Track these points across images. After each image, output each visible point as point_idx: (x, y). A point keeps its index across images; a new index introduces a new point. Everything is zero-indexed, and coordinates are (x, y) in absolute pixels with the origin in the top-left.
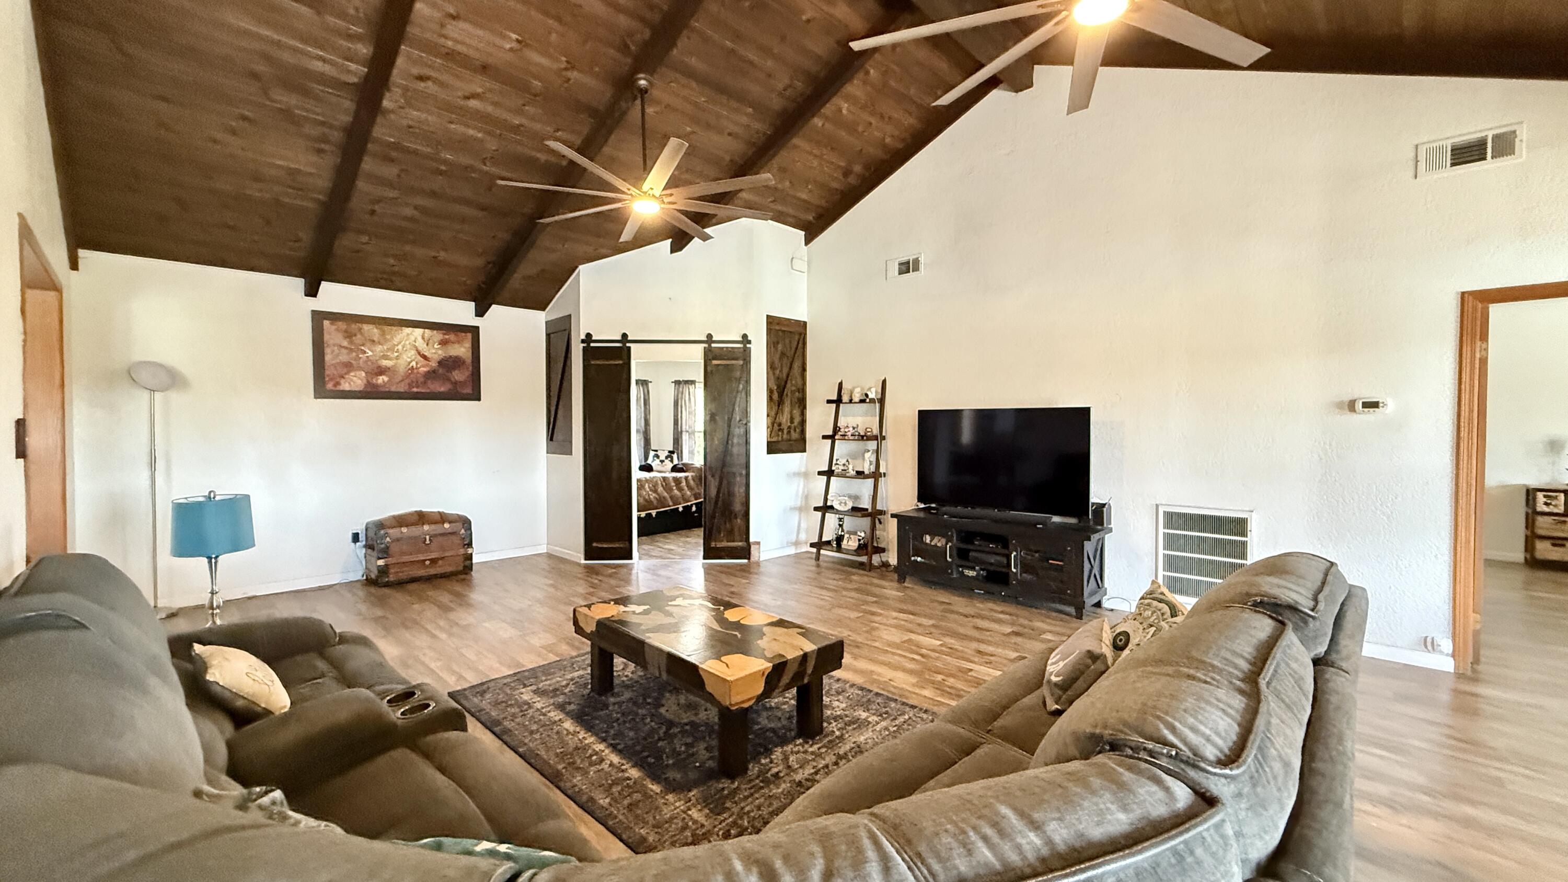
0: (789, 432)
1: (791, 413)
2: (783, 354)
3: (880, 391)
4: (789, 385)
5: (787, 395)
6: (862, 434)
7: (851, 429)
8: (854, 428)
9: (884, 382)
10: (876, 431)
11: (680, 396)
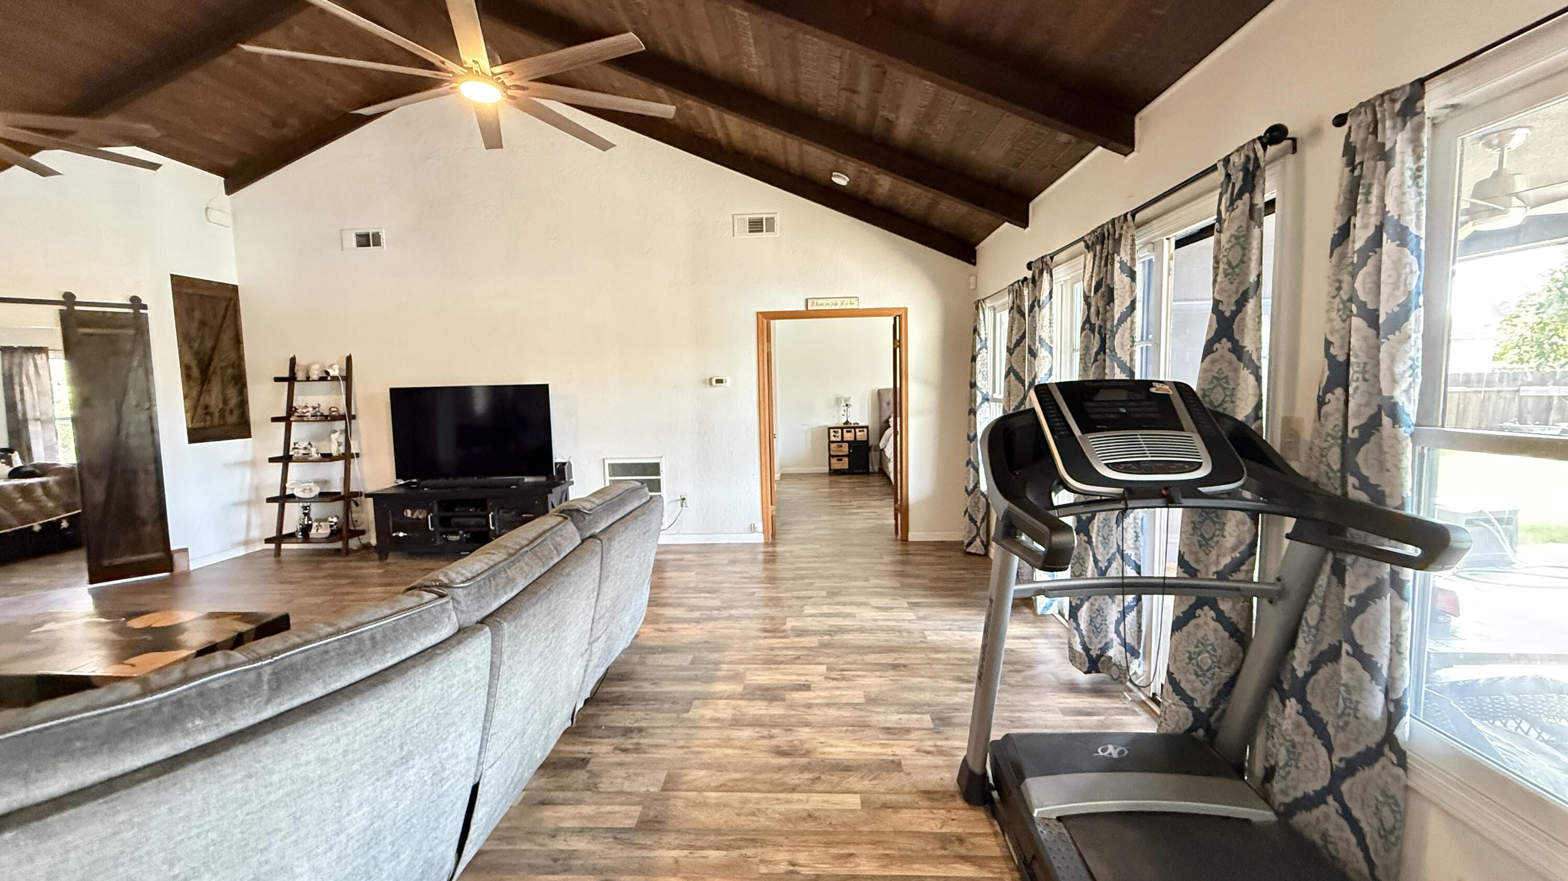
0: (222, 415)
2: (203, 323)
3: (344, 367)
4: (216, 360)
5: (214, 373)
6: (326, 413)
7: (310, 409)
8: (314, 408)
9: (349, 359)
10: (343, 409)
11: (15, 370)
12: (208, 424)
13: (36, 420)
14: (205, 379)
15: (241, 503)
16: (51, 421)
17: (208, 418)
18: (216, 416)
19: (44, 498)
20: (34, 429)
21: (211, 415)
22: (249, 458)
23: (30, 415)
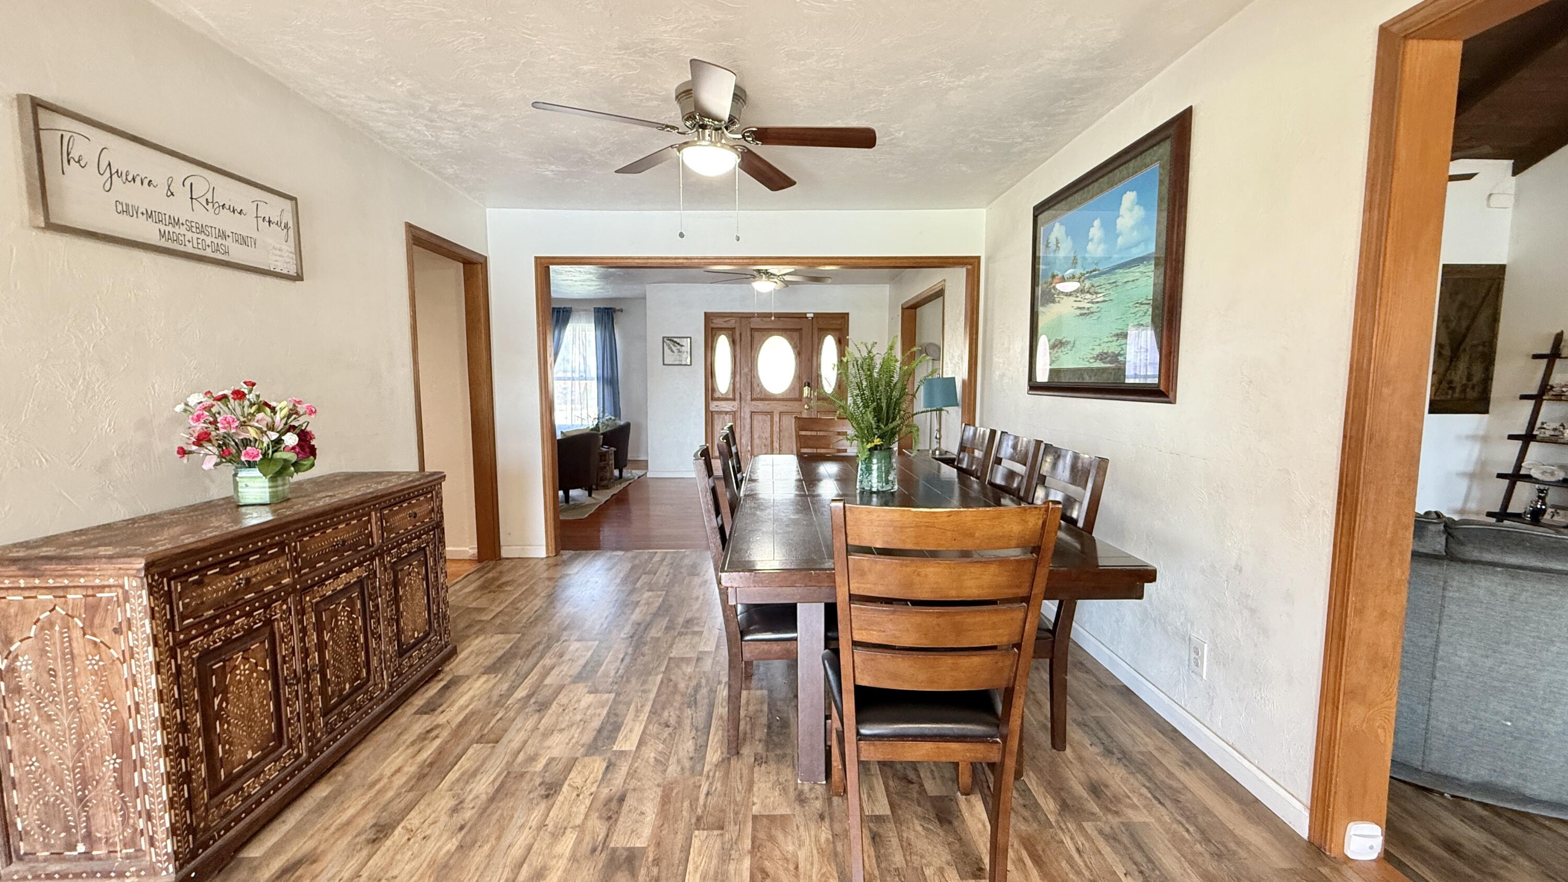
0: (1464, 390)
1: (1469, 370)
2: (1463, 305)
4: (1468, 339)
5: (1465, 350)
12: (1449, 397)
14: (1454, 358)
15: (1464, 474)
17: (1450, 392)
18: (1457, 390)
21: (1453, 389)
22: (1481, 433)
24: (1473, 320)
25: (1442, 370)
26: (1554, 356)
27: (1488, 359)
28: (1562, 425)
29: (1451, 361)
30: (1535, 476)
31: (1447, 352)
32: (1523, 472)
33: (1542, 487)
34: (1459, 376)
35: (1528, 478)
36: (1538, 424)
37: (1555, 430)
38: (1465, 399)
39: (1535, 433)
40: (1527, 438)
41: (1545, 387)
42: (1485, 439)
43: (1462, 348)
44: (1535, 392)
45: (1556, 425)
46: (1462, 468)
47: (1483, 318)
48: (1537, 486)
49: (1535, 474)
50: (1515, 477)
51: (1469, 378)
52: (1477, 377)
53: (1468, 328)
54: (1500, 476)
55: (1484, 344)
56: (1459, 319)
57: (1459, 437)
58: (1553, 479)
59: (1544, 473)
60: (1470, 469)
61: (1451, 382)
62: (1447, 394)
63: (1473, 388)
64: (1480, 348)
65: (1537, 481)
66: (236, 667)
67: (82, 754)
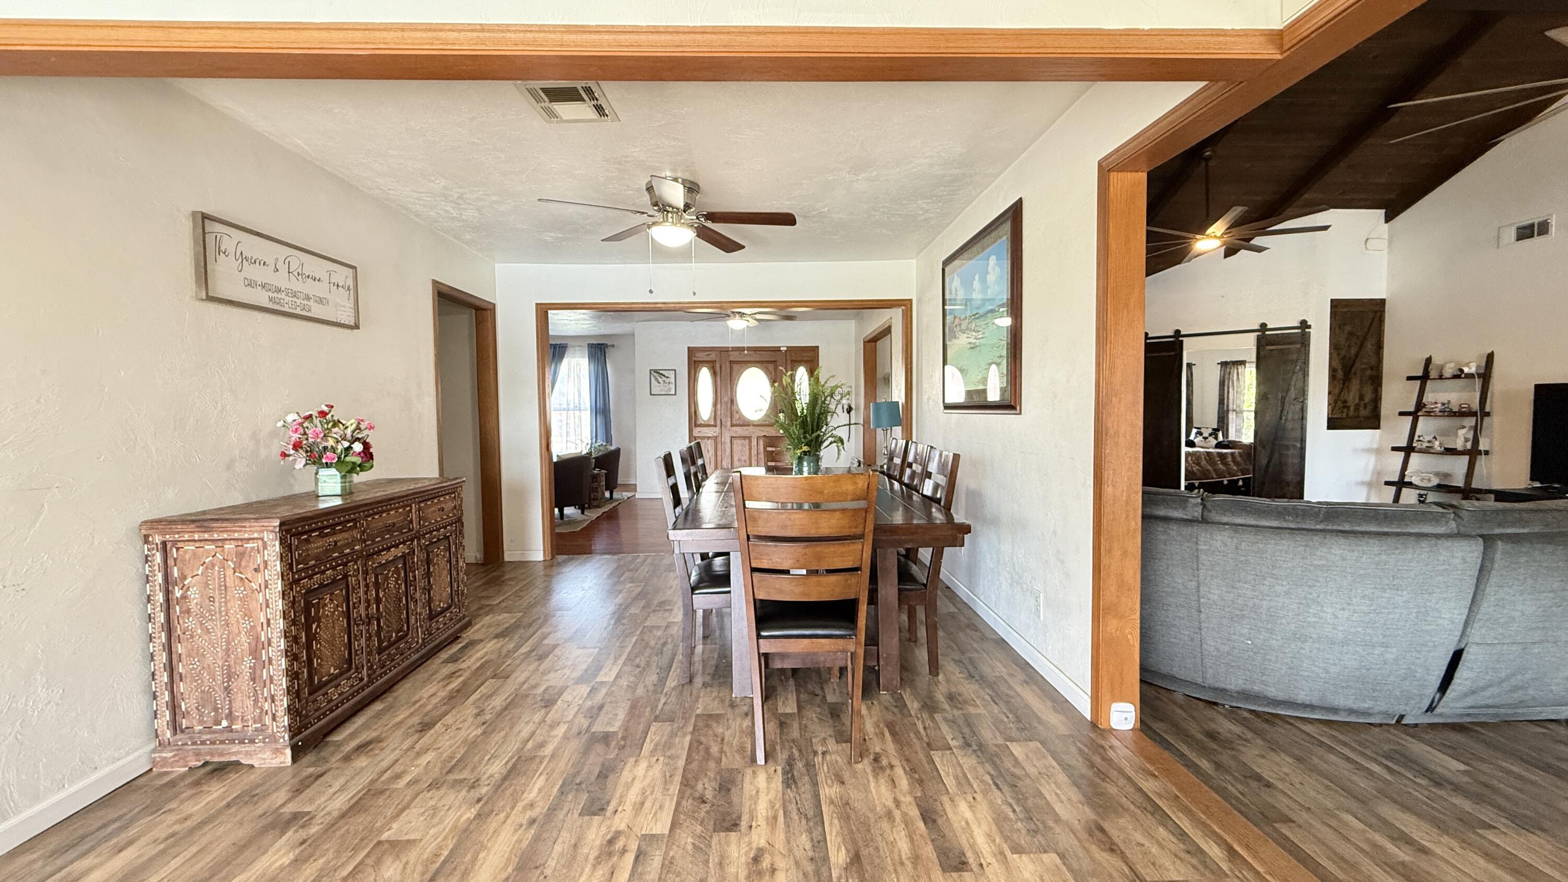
0: (1357, 409)
1: (1360, 391)
2: (1351, 335)
3: (1483, 364)
4: (1357, 365)
5: (1355, 374)
6: (1456, 409)
7: (1439, 405)
8: (1443, 404)
9: (1490, 357)
10: (1476, 406)
11: (1227, 376)
12: (1344, 415)
13: (1234, 410)
14: (1346, 379)
15: (1363, 483)
16: (1242, 412)
17: (1345, 410)
18: (1352, 409)
19: (1232, 463)
20: (1232, 416)
21: (1348, 408)
22: (1375, 446)
23: (1231, 407)
24: (1361, 346)
25: (1337, 391)
26: (1424, 378)
27: (1376, 380)
28: (1435, 438)
29: (1344, 384)
30: (1414, 482)
31: (1340, 374)
32: (1406, 480)
33: (1422, 492)
34: (1352, 396)
35: (1410, 485)
36: (1416, 438)
37: (1429, 442)
38: (1358, 417)
39: (1414, 445)
40: (1408, 450)
41: (1420, 405)
42: (1378, 451)
43: (1353, 370)
44: (1412, 409)
45: (1430, 438)
46: (1359, 478)
47: (1369, 346)
48: (1418, 492)
49: (1415, 480)
50: (1401, 484)
51: (1361, 397)
52: (1368, 397)
53: (1357, 356)
54: (1388, 483)
55: (1372, 368)
56: (1349, 346)
57: (1355, 450)
58: (1430, 485)
59: (1422, 480)
60: (1367, 478)
61: (1345, 401)
62: (1342, 412)
63: (1365, 407)
64: (1369, 372)
65: (1417, 487)
66: (325, 605)
67: (229, 656)
